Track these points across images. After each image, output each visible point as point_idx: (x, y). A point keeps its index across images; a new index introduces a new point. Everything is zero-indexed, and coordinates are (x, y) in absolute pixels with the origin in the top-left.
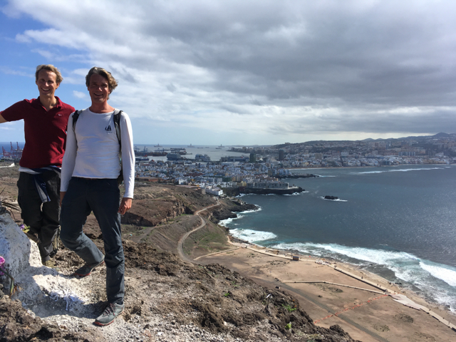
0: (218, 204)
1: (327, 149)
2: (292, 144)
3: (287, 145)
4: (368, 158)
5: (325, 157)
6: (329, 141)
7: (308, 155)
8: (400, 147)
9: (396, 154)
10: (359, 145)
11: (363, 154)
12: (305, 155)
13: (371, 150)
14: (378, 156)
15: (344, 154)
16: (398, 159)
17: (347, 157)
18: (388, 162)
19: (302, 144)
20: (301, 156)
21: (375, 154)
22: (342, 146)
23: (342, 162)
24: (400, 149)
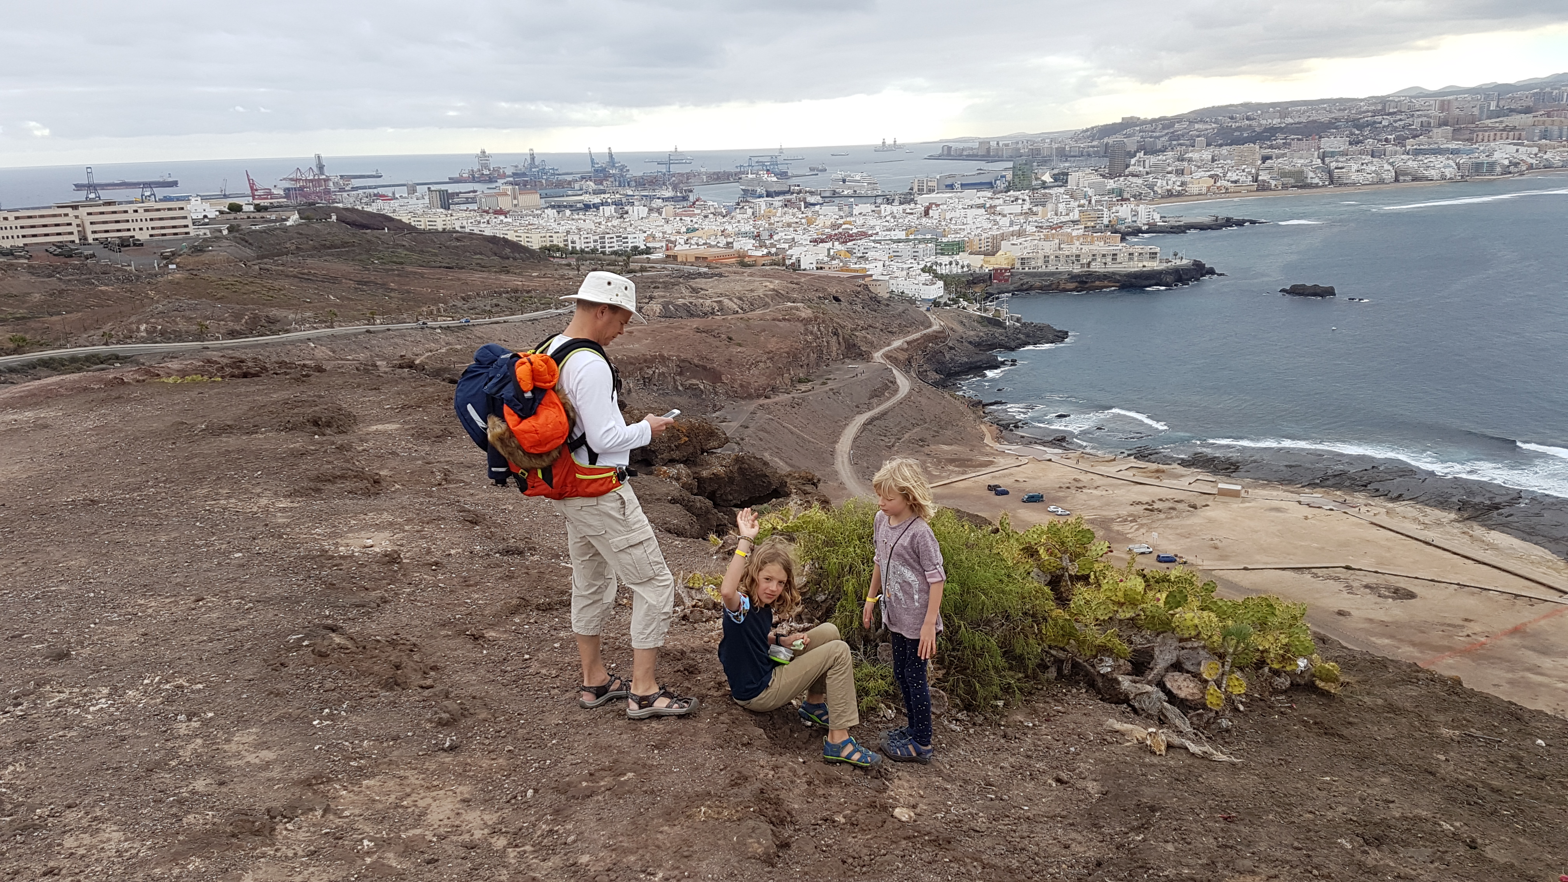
0: (935, 327)
1: (1272, 132)
2: (1145, 122)
3: (1128, 124)
4: (1417, 152)
5: (1265, 159)
6: (1273, 105)
7: (1207, 155)
8: (1527, 111)
9: (1516, 135)
10: (1383, 112)
11: (1400, 141)
12: (1195, 156)
13: (1426, 128)
14: (1453, 145)
15: (1333, 143)
16: (1526, 154)
17: (1344, 154)
18: (1492, 166)
19: (1179, 119)
20: (1181, 159)
21: (1440, 137)
22: (1324, 118)
23: (1330, 173)
24: (1528, 119)
